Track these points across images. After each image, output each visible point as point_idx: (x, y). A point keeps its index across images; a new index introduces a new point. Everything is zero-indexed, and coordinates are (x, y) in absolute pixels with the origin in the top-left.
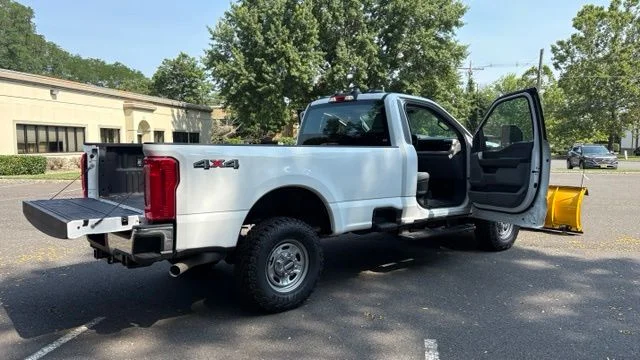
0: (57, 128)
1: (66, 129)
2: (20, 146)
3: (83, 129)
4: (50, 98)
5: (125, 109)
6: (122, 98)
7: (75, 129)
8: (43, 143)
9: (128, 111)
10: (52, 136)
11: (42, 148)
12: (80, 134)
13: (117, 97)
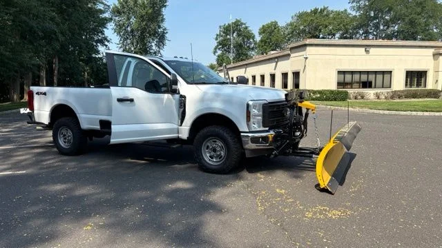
0: (368, 73)
1: (376, 73)
2: (339, 84)
3: (391, 72)
4: (364, 53)
5: (434, 55)
6: (432, 47)
7: (383, 73)
8: (357, 82)
9: (436, 56)
10: (364, 78)
11: (355, 85)
12: (387, 76)
13: (426, 47)
